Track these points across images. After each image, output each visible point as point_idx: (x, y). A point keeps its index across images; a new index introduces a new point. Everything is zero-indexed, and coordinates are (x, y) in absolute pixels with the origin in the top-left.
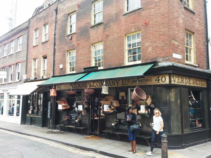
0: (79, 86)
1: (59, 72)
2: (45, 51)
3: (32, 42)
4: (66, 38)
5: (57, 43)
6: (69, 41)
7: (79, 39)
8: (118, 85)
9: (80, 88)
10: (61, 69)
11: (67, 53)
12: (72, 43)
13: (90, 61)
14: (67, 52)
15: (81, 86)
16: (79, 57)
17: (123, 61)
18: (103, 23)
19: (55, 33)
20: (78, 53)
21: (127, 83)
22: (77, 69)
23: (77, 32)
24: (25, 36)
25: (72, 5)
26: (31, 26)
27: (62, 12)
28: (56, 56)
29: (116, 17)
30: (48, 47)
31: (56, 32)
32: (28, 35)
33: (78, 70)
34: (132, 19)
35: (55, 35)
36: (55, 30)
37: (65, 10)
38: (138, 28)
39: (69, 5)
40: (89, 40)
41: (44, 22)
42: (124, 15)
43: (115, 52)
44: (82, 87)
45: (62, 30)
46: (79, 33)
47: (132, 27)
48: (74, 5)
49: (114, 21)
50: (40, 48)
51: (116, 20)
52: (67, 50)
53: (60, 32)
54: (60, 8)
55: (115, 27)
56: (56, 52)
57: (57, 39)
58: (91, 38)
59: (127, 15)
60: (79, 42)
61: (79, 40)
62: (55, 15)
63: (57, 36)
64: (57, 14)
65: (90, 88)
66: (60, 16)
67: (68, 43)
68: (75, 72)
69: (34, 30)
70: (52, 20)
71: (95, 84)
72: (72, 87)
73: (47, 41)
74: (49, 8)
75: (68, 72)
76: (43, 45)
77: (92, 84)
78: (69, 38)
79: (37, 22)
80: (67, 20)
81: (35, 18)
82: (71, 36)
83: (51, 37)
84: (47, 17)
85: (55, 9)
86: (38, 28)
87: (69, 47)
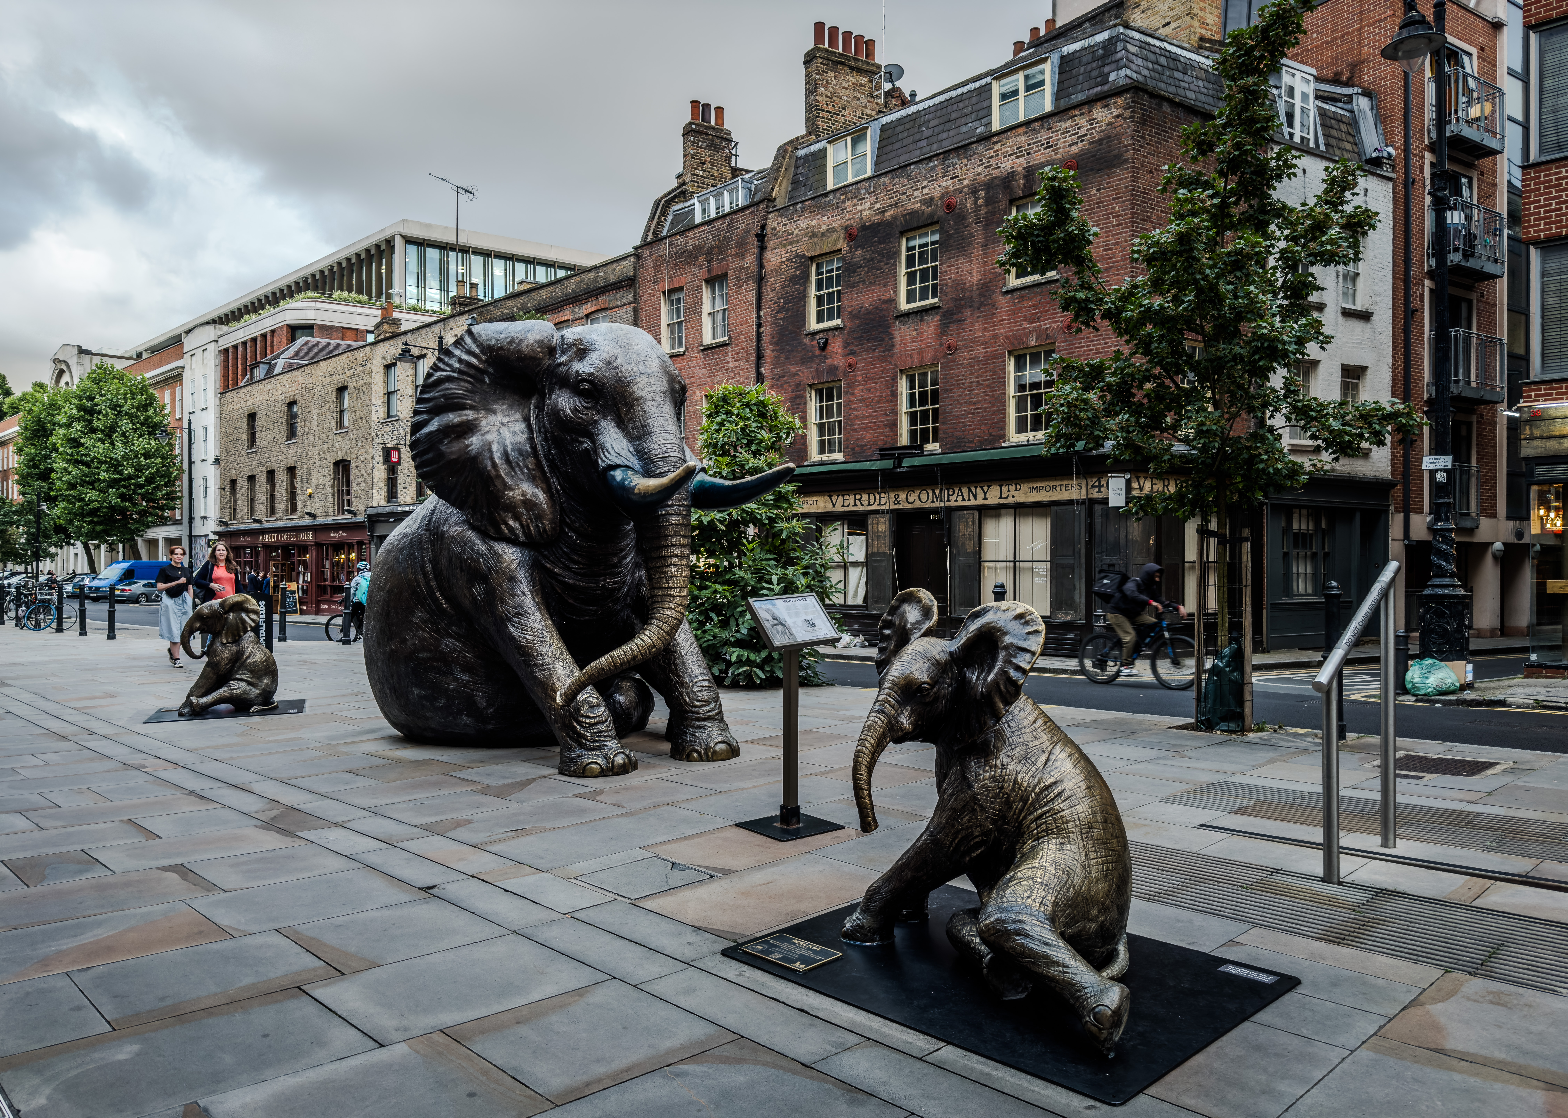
0: (858, 502)
2: (715, 378)
4: (807, 341)
5: (768, 353)
6: (817, 352)
7: (855, 348)
8: (985, 499)
9: (862, 508)
11: (810, 393)
12: (829, 361)
13: (894, 426)
14: (808, 388)
15: (867, 502)
16: (856, 409)
17: (1003, 428)
18: (939, 307)
19: (759, 317)
20: (853, 394)
21: (1012, 493)
22: (847, 447)
23: (843, 326)
24: (624, 313)
25: (824, 227)
26: (647, 272)
27: (785, 246)
29: (982, 295)
30: (730, 365)
31: (762, 313)
32: (637, 310)
33: (853, 449)
34: (1031, 306)
35: (759, 325)
36: (759, 308)
37: (797, 242)
38: (1048, 337)
39: (813, 223)
40: (891, 356)
41: (709, 271)
42: (1007, 292)
43: (979, 402)
44: (869, 504)
45: (787, 310)
46: (852, 331)
47: (1030, 332)
48: (832, 230)
49: (976, 305)
50: (693, 364)
51: (982, 304)
52: (812, 382)
53: (780, 316)
54: (774, 229)
55: (977, 326)
57: (766, 339)
58: (898, 349)
59: (1017, 294)
60: (852, 359)
61: (853, 353)
62: (756, 250)
63: (766, 330)
64: (762, 248)
65: (896, 507)
66: (775, 257)
67: (812, 359)
68: (839, 456)
69: (664, 293)
70: (741, 268)
71: (913, 497)
72: (834, 505)
73: (724, 345)
74: (728, 220)
75: (814, 455)
76: (706, 356)
77: (902, 496)
78: (815, 343)
79: (676, 265)
80: (806, 277)
81: (662, 248)
82: (822, 335)
83: (744, 328)
84: (721, 253)
85: (756, 230)
86: (681, 289)
87: (817, 371)
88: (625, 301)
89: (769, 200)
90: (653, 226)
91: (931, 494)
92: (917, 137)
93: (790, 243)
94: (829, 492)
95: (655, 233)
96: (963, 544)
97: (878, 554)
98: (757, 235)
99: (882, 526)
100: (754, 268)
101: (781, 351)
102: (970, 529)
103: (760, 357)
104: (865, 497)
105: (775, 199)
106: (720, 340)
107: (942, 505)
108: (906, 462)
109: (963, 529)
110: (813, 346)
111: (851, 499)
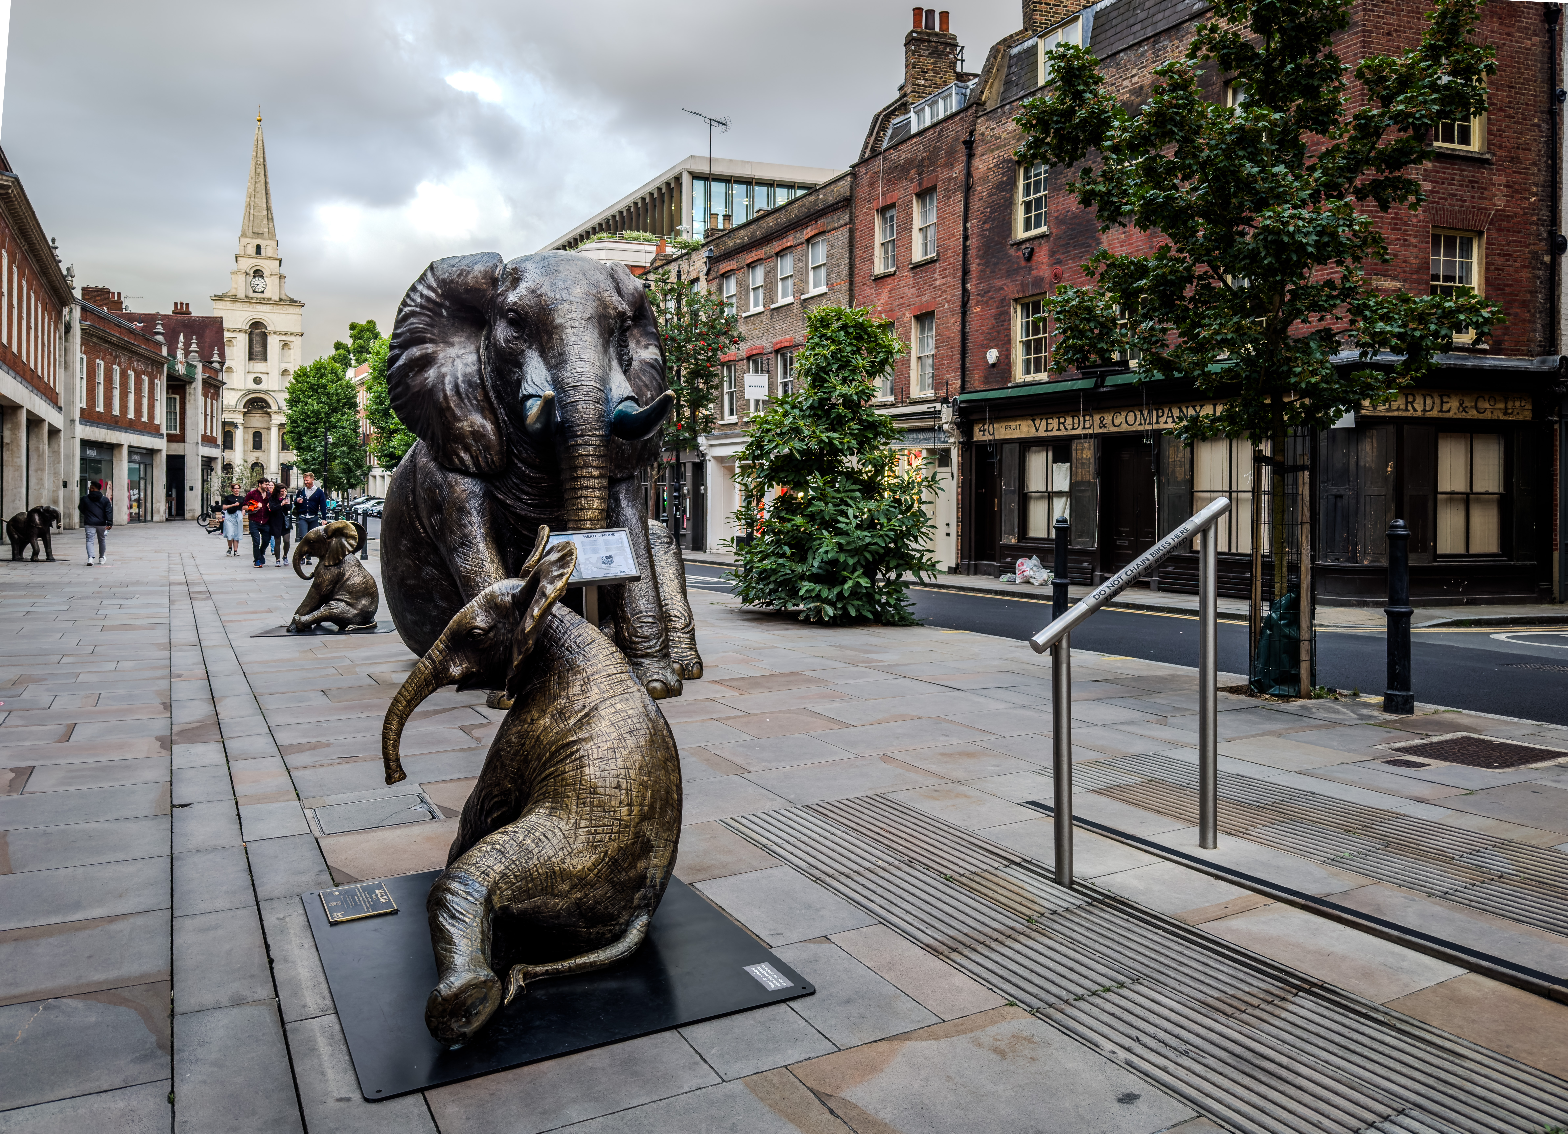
0: (1062, 426)
1: (986, 378)
2: (925, 298)
3: (871, 259)
4: (1012, 251)
5: (974, 267)
6: (1023, 263)
7: (1062, 257)
9: (1066, 433)
10: (994, 365)
11: (1015, 309)
12: (1034, 273)
14: (1014, 304)
15: (1071, 427)
19: (966, 229)
22: (1052, 366)
23: (1051, 233)
24: (841, 237)
26: (863, 191)
27: (992, 151)
28: (970, 317)
30: (938, 283)
31: (968, 225)
32: (851, 232)
35: (966, 238)
36: (966, 220)
37: (1005, 146)
41: (920, 184)
44: (1073, 429)
45: (994, 220)
46: (1059, 238)
50: (903, 283)
52: (1017, 296)
53: (986, 226)
54: (983, 134)
56: (972, 303)
57: (972, 252)
60: (1058, 269)
61: (1059, 262)
62: (964, 158)
63: (972, 242)
64: (970, 156)
65: (1101, 431)
66: (982, 164)
67: (1017, 271)
68: (1043, 376)
69: (877, 211)
70: (950, 179)
71: (1120, 419)
72: (1037, 430)
73: (932, 261)
74: (938, 129)
75: (1019, 375)
76: (916, 274)
77: (1108, 418)
78: (1020, 254)
79: (889, 181)
80: (1013, 183)
81: (878, 165)
82: (1028, 245)
83: (951, 243)
84: (931, 165)
85: (965, 137)
86: (893, 206)
87: (1022, 284)
88: (842, 222)
89: (978, 104)
90: (871, 142)
91: (1138, 416)
92: (1132, 21)
93: (998, 148)
94: (1032, 415)
95: (873, 150)
96: (1174, 472)
97: (1082, 483)
98: (965, 142)
99: (1086, 452)
100: (962, 177)
101: (986, 264)
102: (1180, 455)
103: (966, 272)
104: (1070, 420)
105: (985, 102)
106: (929, 256)
107: (1148, 427)
108: (1110, 381)
109: (1175, 455)
110: (1018, 257)
111: (1054, 423)
